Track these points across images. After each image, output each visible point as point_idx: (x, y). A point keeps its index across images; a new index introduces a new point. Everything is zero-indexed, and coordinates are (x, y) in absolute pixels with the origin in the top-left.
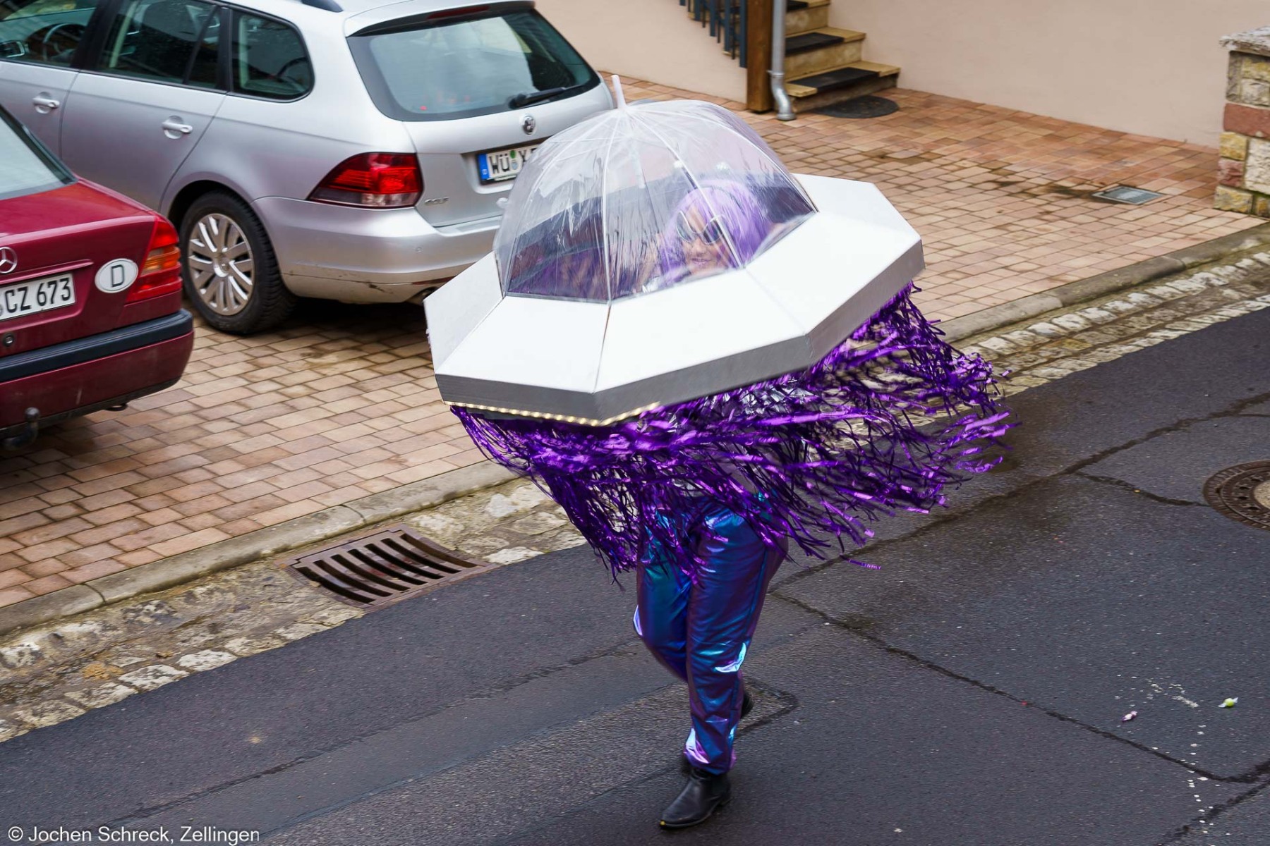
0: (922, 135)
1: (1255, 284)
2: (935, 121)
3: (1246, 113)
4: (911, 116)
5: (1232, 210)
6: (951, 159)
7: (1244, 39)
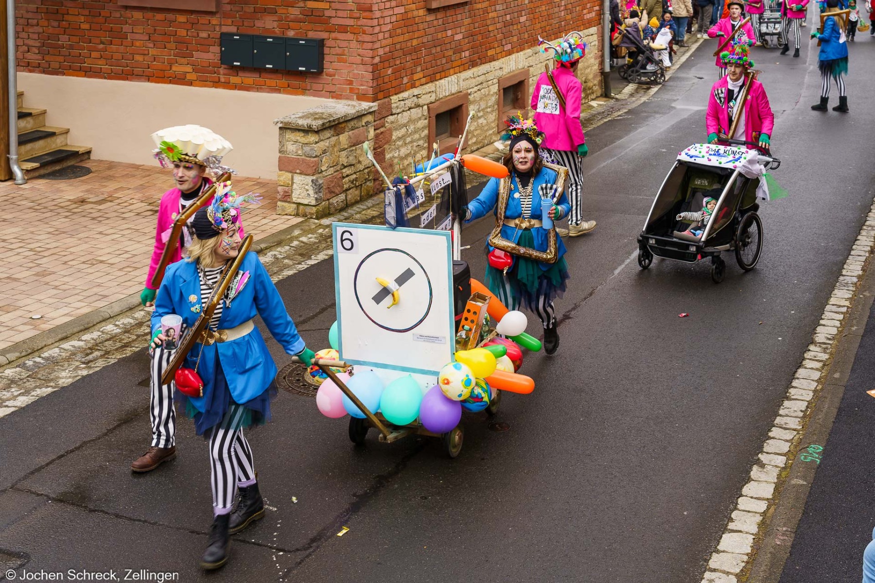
0: (106, 186)
1: (301, 255)
2: (114, 177)
3: (290, 161)
4: (100, 175)
5: (286, 215)
6: (124, 199)
7: (286, 120)
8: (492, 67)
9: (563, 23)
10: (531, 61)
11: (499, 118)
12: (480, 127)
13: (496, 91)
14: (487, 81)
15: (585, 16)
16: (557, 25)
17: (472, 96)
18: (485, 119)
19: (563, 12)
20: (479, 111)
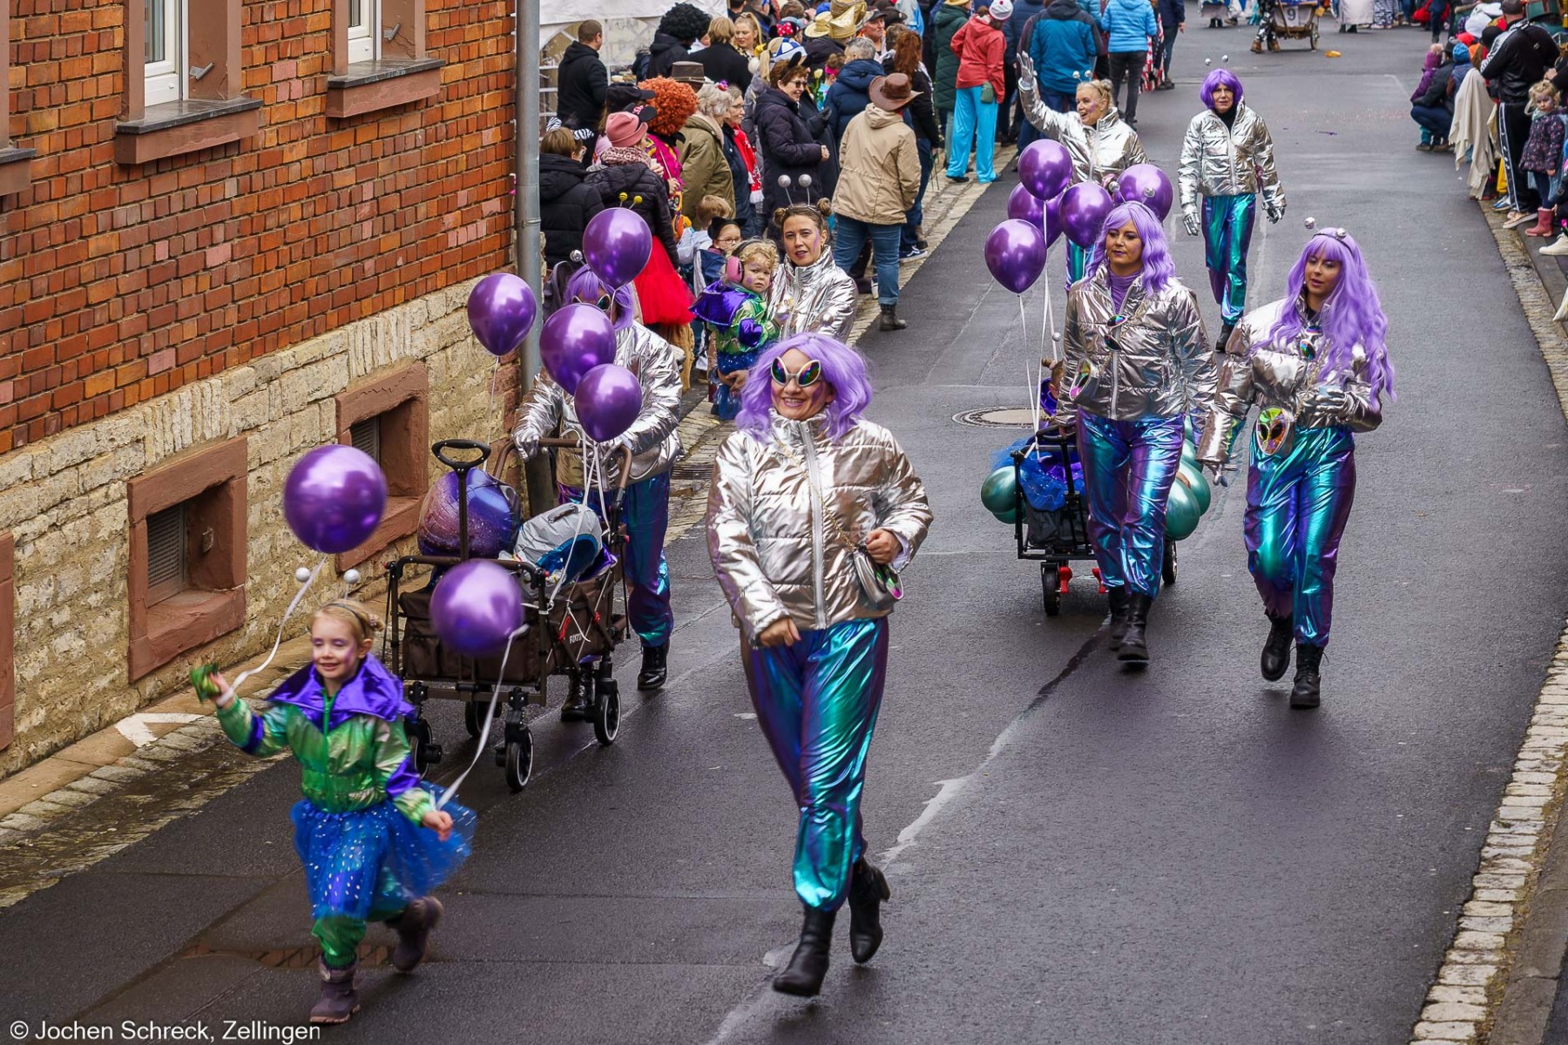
8: (104, 437)
9: (369, 264)
10: (256, 408)
11: (133, 629)
12: (63, 666)
13: (119, 527)
14: (86, 493)
15: (452, 237)
16: (348, 272)
17: (29, 549)
18: (80, 634)
19: (367, 226)
20: (56, 606)
